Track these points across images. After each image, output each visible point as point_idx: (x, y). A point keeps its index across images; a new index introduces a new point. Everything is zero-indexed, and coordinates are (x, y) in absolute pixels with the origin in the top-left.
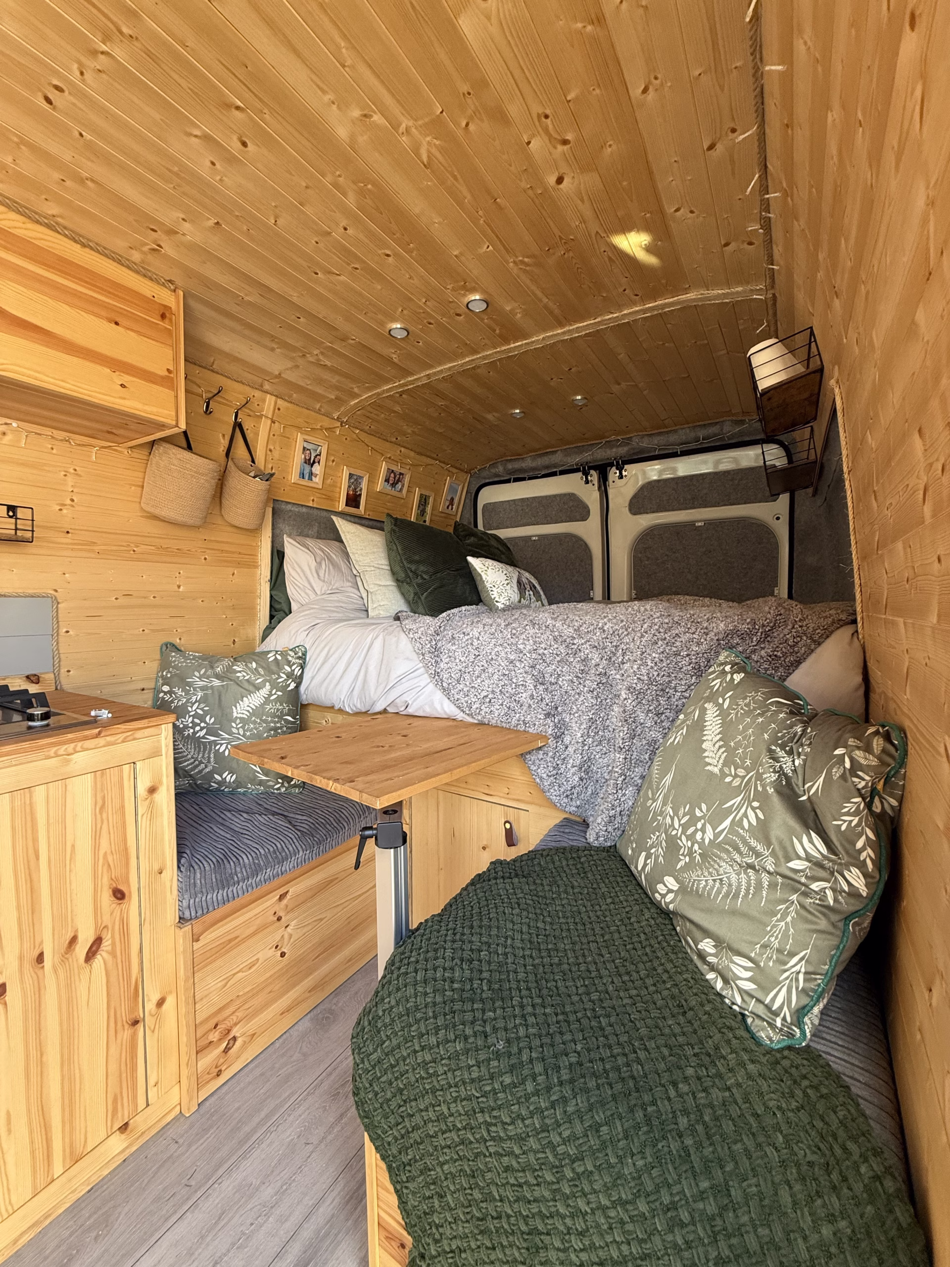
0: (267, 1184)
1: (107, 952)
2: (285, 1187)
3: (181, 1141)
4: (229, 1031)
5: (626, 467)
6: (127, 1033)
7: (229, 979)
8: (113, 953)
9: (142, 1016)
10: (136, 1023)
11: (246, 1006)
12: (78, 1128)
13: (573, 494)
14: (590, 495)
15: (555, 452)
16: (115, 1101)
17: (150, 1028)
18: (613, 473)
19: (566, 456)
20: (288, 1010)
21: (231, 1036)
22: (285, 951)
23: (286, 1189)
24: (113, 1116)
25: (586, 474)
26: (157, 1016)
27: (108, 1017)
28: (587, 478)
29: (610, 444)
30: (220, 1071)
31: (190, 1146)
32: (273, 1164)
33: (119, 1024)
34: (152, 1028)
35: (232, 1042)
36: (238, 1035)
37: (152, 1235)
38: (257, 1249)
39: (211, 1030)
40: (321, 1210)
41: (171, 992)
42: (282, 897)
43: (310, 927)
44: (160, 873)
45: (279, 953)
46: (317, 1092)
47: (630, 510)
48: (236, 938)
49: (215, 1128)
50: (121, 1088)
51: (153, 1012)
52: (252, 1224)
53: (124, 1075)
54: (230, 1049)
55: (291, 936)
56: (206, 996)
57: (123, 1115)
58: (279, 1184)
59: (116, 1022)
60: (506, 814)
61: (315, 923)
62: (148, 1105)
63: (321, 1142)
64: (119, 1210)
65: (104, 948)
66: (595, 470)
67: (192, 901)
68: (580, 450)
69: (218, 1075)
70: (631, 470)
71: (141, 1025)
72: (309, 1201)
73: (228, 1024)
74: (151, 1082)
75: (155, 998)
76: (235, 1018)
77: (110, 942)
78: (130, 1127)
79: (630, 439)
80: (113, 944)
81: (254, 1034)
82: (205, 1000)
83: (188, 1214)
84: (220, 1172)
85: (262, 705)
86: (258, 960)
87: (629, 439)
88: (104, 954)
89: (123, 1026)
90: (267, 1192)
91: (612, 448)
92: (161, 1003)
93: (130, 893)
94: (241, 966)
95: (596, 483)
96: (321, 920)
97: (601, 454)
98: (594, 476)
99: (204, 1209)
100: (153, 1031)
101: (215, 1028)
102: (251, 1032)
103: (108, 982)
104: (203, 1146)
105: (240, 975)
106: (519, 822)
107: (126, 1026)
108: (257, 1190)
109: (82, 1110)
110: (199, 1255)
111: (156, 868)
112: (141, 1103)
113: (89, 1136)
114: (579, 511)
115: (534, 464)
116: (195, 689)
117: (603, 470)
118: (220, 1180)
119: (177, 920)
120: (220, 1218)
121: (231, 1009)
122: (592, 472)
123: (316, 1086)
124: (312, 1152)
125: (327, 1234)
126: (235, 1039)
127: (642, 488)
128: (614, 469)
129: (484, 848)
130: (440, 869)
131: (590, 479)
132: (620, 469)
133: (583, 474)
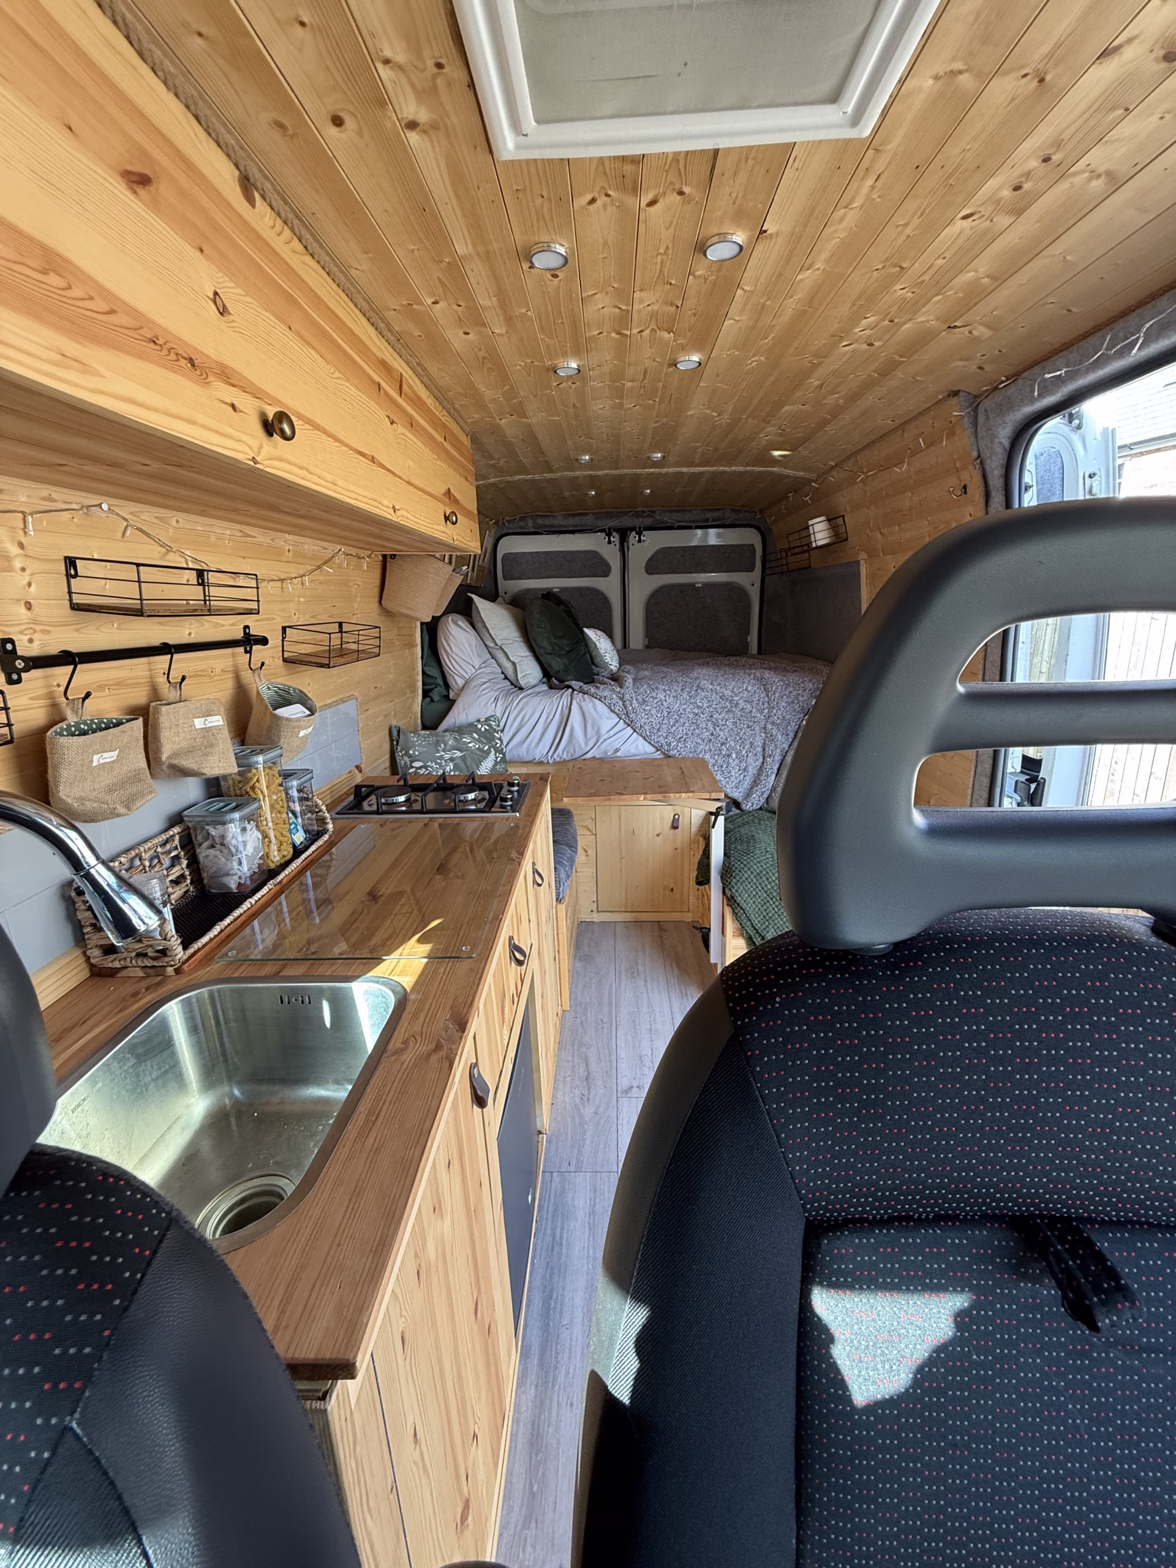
5: (644, 533)
13: (597, 552)
14: (610, 552)
15: (586, 514)
18: (633, 537)
19: (597, 519)
25: (609, 535)
28: (609, 539)
29: (637, 515)
47: (647, 571)
60: (675, 810)
66: (617, 532)
68: (610, 515)
70: (647, 536)
79: (653, 512)
85: (494, 766)
91: (638, 518)
95: (617, 543)
97: (627, 522)
98: (616, 538)
114: (600, 567)
115: (565, 523)
116: (446, 761)
117: (624, 534)
122: (614, 534)
127: (657, 552)
128: (634, 533)
129: (658, 835)
130: (621, 858)
131: (612, 539)
132: (640, 534)
133: (607, 535)
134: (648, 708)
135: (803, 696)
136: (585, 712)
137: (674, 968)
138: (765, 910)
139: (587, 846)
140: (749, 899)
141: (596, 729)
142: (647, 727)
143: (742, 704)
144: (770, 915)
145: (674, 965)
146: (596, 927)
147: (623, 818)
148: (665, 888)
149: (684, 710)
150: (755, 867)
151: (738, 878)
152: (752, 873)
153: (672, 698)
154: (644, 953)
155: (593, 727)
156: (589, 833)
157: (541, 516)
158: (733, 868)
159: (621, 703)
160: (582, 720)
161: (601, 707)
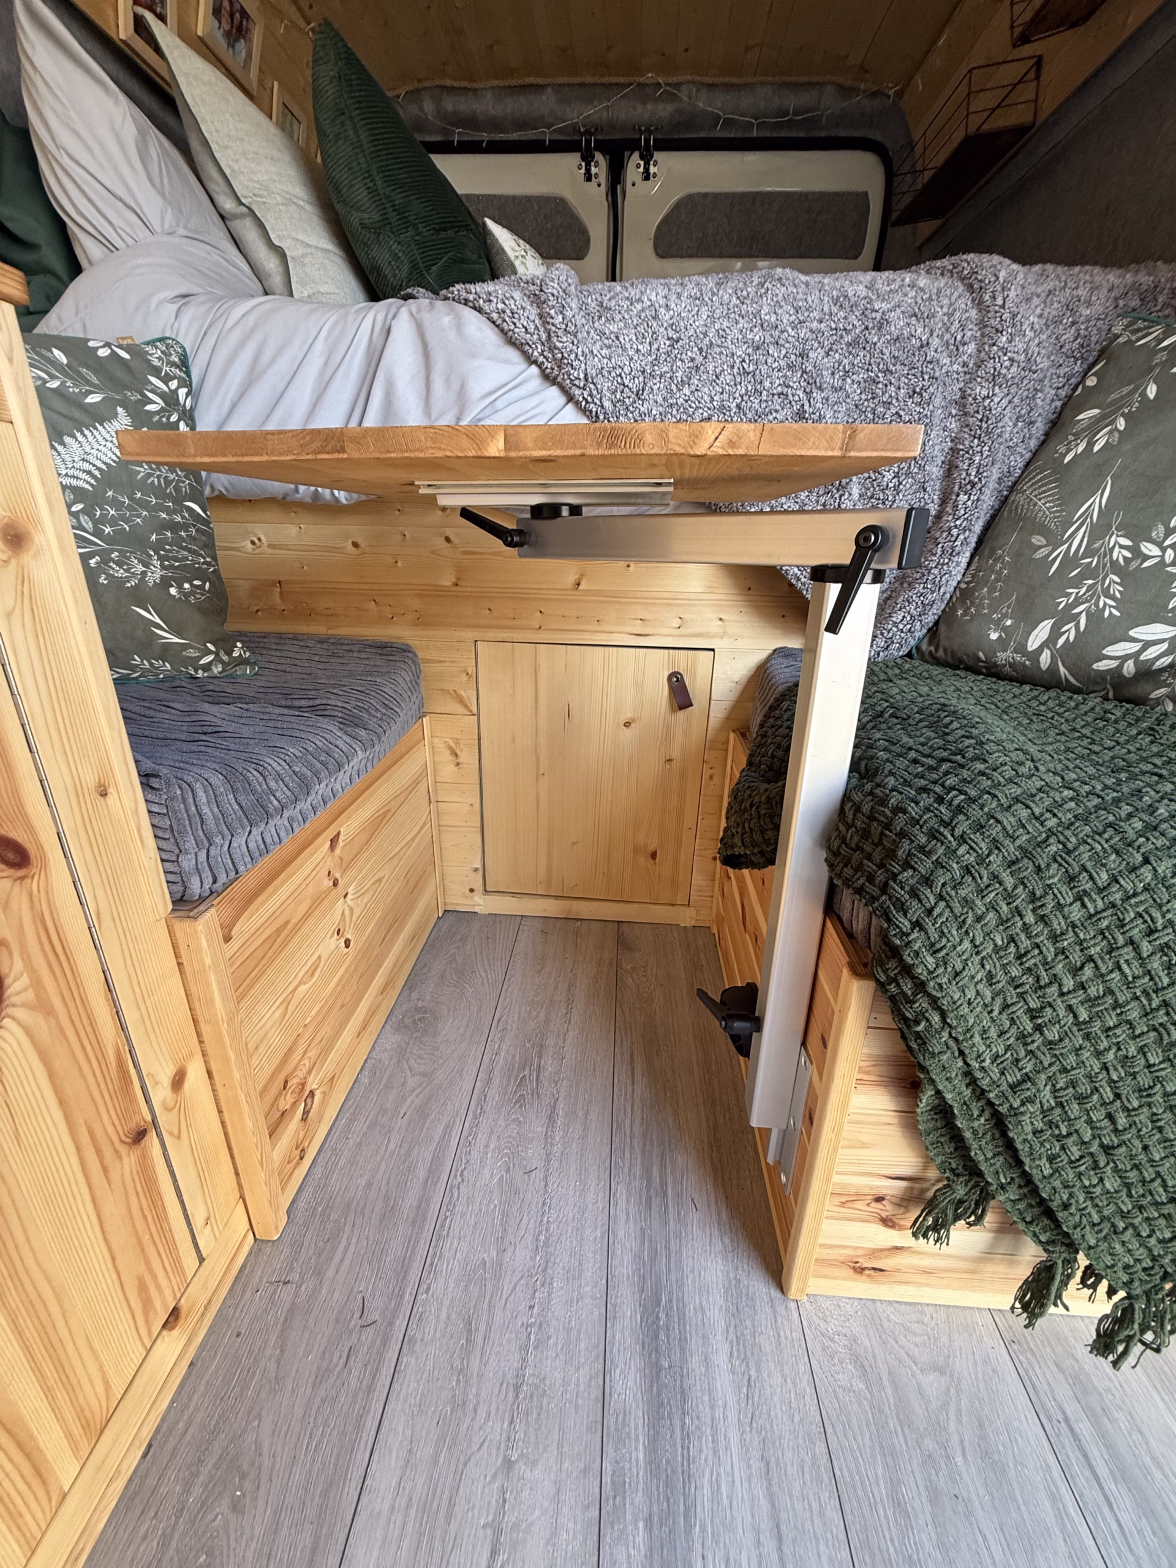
0: (510, 1249)
1: (24, 1005)
2: (542, 1238)
3: (295, 1277)
4: (303, 1085)
5: (657, 156)
6: (130, 1160)
7: (287, 1001)
8: (42, 1006)
9: (149, 1118)
10: (140, 1135)
11: (318, 1038)
12: (84, 1381)
13: (562, 200)
14: (589, 202)
15: (538, 88)
16: (142, 1288)
17: (171, 1134)
18: (634, 165)
19: (561, 101)
20: (365, 1026)
21: (307, 1092)
22: (349, 936)
23: (547, 1239)
24: (146, 1314)
25: (588, 159)
26: (178, 1107)
27: (78, 1149)
28: (588, 168)
29: (645, 92)
30: (303, 1150)
31: (319, 1273)
32: (497, 1222)
33: (108, 1152)
34: (176, 1132)
35: (309, 1101)
36: (314, 1086)
37: (359, 1427)
38: (569, 1330)
39: (280, 1094)
40: (621, 1233)
41: (191, 1054)
42: (334, 842)
43: (371, 893)
44: (104, 794)
45: (343, 940)
46: (487, 1108)
47: (656, 247)
48: (287, 923)
49: (348, 1229)
50: (147, 1262)
51: (170, 1102)
52: (531, 1307)
53: (146, 1238)
54: (308, 1112)
55: (351, 910)
56: (262, 1041)
57: (164, 1302)
58: (529, 1239)
59: (99, 1152)
60: (674, 663)
61: (375, 887)
62: (201, 1260)
63: (548, 1160)
64: (251, 1437)
65: (14, 999)
66: (603, 152)
67: (202, 856)
68: (588, 92)
69: (301, 1158)
70: (666, 162)
71: (152, 1138)
72: (593, 1233)
73: (301, 1074)
74: (198, 1221)
75: (165, 1074)
76: (306, 1062)
77: (25, 980)
78: (183, 1313)
79: (680, 86)
80: (36, 983)
81: (333, 1077)
82: (261, 1049)
83: (405, 1359)
84: (413, 1276)
86: (319, 957)
87: (677, 85)
88: (20, 1013)
89: (116, 1151)
90: (521, 1256)
91: (644, 103)
92: (178, 1081)
93: (40, 847)
94: (300, 975)
95: (603, 179)
96: (380, 880)
98: (600, 167)
99: (428, 1338)
100: (179, 1137)
101: (285, 1088)
102: (329, 1076)
103: (51, 1075)
104: (347, 1262)
105: (303, 989)
106: (694, 673)
107: (123, 1150)
108: (501, 1265)
109: (81, 1342)
110: (478, 1395)
111: (90, 780)
112: (190, 1261)
113: (111, 1375)
114: (572, 238)
117: (617, 156)
118: (424, 1287)
119: (170, 907)
120: (469, 1331)
121: (300, 1051)
122: (598, 156)
123: (479, 1102)
124: (546, 1178)
125: (654, 1253)
126: (312, 1094)
127: (677, 206)
128: (636, 156)
129: (627, 724)
130: (539, 775)
131: (594, 170)
132: (647, 158)
133: (583, 158)
134: (613, 327)
135: (1089, 304)
136: (432, 343)
137: (638, 1072)
138: (1033, 1014)
139: (457, 741)
140: (973, 967)
141: (456, 387)
142: (605, 385)
143: (898, 323)
144: (1052, 1034)
145: (639, 1060)
146: (475, 927)
147: (543, 673)
148: (636, 850)
149: (722, 334)
150: (1008, 820)
151: (925, 866)
152: (996, 845)
153: (685, 301)
154: (569, 1011)
155: (447, 380)
156: (460, 709)
157: (452, 90)
158: (900, 821)
159: (533, 312)
160: (420, 360)
161: (476, 327)
